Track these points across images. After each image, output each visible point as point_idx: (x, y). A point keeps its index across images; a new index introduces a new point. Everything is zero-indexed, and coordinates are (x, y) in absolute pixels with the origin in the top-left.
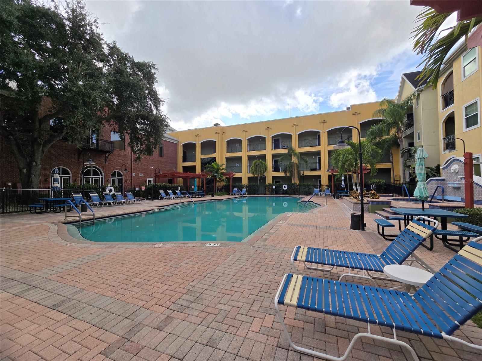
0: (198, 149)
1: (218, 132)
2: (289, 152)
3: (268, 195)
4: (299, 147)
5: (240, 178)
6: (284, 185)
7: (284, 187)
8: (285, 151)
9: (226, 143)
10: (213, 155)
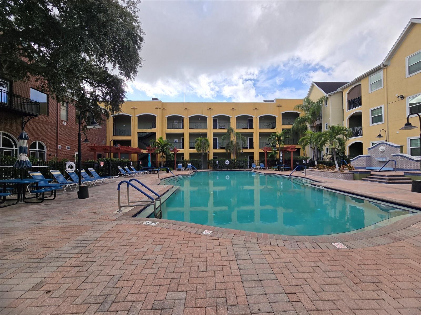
0: (134, 122)
1: (159, 107)
2: (228, 131)
3: (211, 170)
4: (236, 128)
5: (183, 154)
6: (227, 161)
7: (227, 163)
8: (225, 131)
9: (166, 118)
10: (153, 130)
